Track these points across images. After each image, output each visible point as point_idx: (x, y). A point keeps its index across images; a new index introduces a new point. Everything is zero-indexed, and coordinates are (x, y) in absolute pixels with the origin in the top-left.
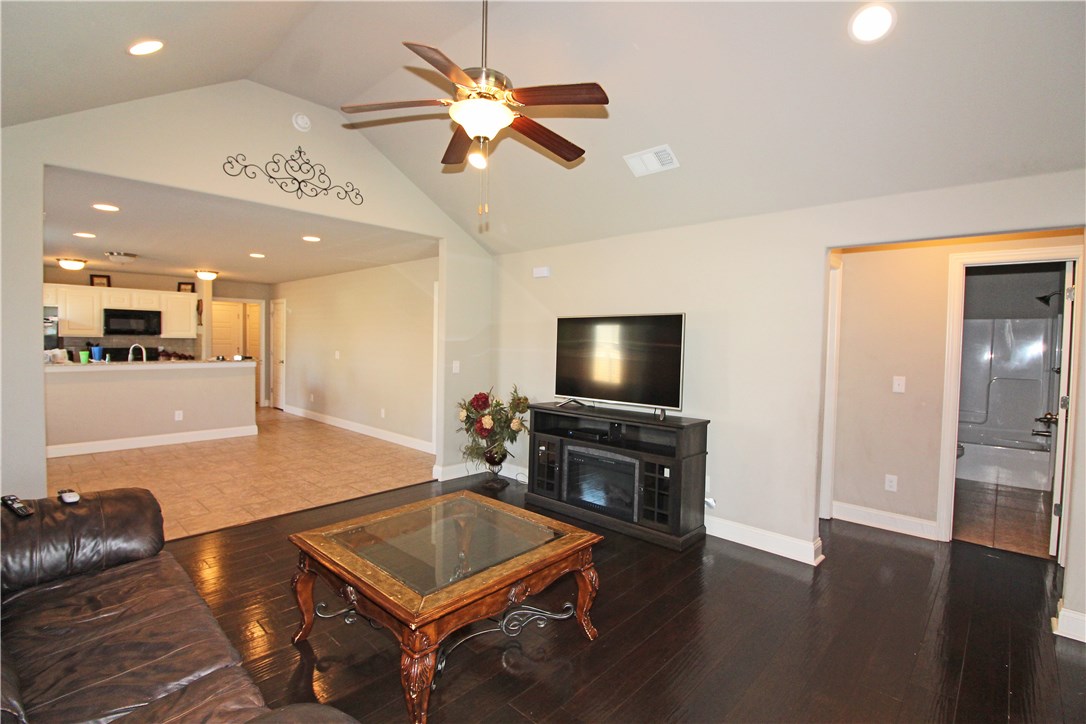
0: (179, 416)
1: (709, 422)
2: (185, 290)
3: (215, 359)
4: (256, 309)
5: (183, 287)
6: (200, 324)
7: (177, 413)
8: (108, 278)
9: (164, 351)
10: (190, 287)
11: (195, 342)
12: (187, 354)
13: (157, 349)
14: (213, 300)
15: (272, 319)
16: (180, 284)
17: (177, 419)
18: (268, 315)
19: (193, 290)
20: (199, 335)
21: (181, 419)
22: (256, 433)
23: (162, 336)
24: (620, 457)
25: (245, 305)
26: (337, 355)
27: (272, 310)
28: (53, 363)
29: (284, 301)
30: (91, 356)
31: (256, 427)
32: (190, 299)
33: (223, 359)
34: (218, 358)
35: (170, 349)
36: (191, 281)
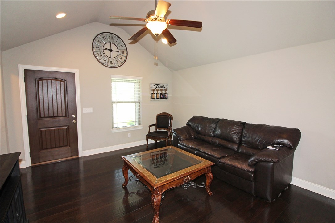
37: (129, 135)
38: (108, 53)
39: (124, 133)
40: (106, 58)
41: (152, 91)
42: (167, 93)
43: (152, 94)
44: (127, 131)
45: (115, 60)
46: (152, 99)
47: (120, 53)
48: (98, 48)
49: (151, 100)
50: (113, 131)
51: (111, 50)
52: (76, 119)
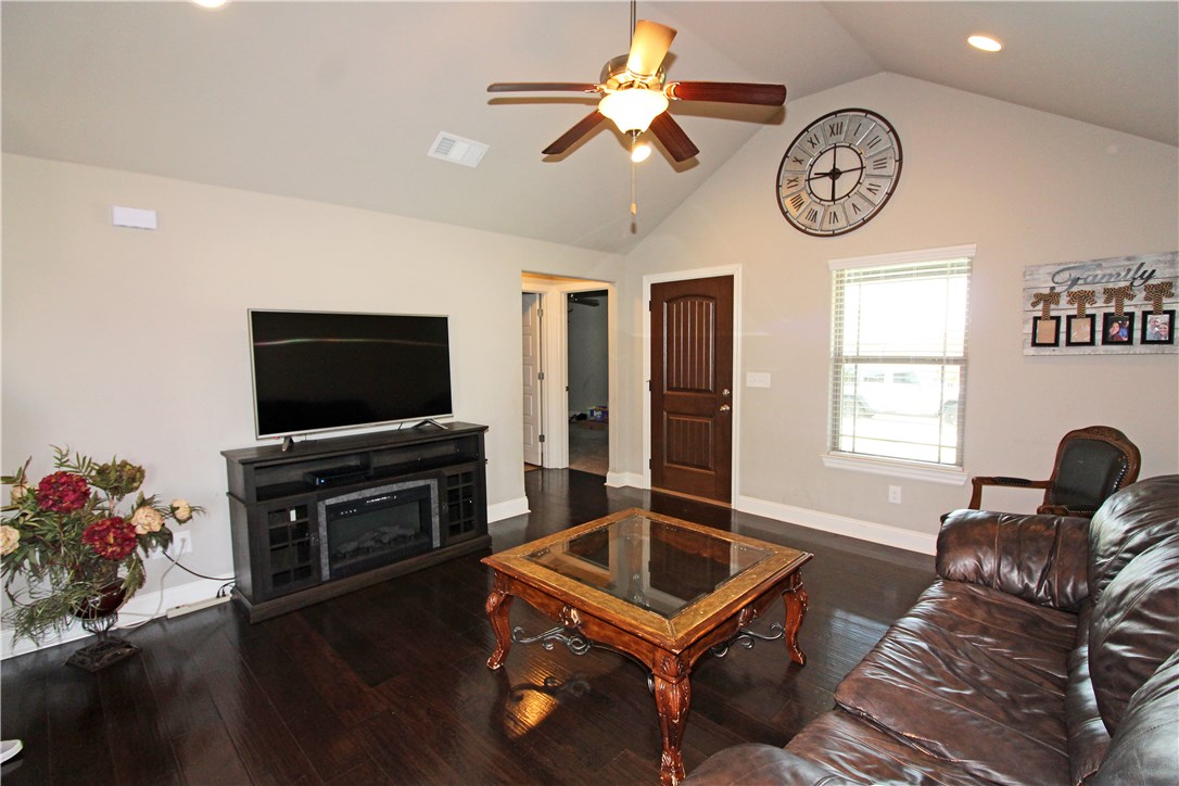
1: (485, 428)
24: (395, 487)
37: (895, 494)
38: (823, 187)
39: (872, 480)
40: (817, 208)
41: (1040, 306)
42: (1172, 313)
43: (1036, 319)
44: (885, 477)
45: (848, 203)
46: (1034, 344)
47: (869, 170)
48: (793, 183)
49: (1033, 351)
50: (830, 462)
51: (835, 174)
52: (730, 400)
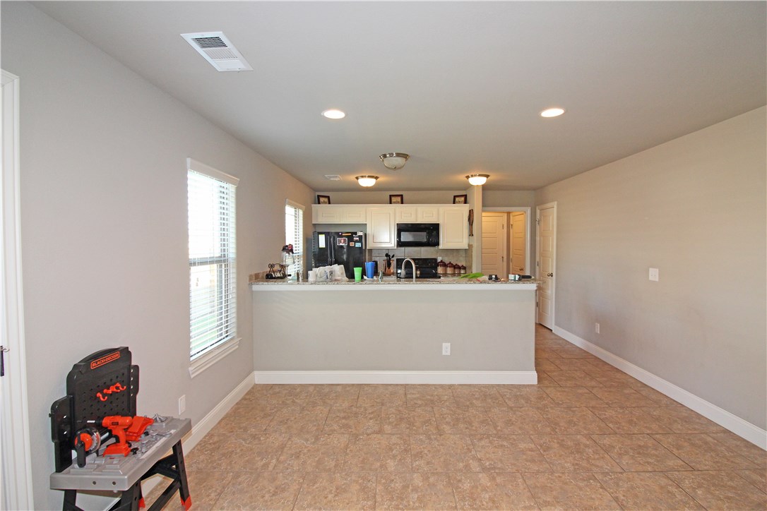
0: (446, 349)
2: (459, 202)
3: (486, 278)
4: (521, 219)
5: (457, 199)
6: (471, 234)
7: (445, 345)
8: (402, 196)
9: (442, 261)
10: (463, 199)
11: (467, 252)
12: (460, 264)
13: (436, 260)
14: (483, 211)
15: (538, 227)
16: (455, 197)
17: (444, 353)
18: (534, 222)
19: (465, 202)
20: (470, 246)
21: (449, 354)
22: (535, 382)
23: (441, 247)
25: (509, 213)
26: (654, 275)
27: (538, 217)
28: (332, 281)
29: (555, 204)
30: (364, 273)
31: (535, 374)
32: (463, 209)
33: (497, 279)
34: (490, 278)
35: (447, 260)
36: (463, 193)
